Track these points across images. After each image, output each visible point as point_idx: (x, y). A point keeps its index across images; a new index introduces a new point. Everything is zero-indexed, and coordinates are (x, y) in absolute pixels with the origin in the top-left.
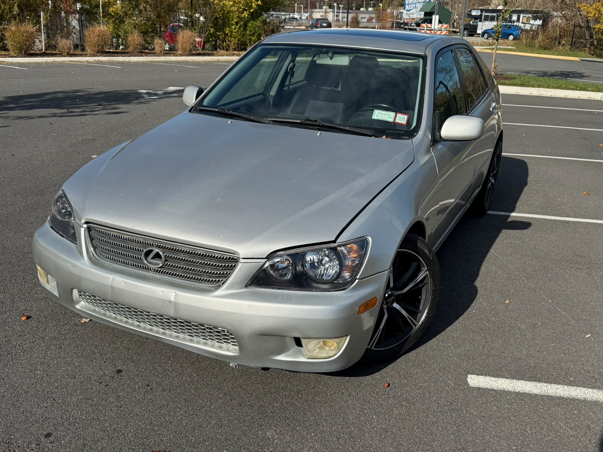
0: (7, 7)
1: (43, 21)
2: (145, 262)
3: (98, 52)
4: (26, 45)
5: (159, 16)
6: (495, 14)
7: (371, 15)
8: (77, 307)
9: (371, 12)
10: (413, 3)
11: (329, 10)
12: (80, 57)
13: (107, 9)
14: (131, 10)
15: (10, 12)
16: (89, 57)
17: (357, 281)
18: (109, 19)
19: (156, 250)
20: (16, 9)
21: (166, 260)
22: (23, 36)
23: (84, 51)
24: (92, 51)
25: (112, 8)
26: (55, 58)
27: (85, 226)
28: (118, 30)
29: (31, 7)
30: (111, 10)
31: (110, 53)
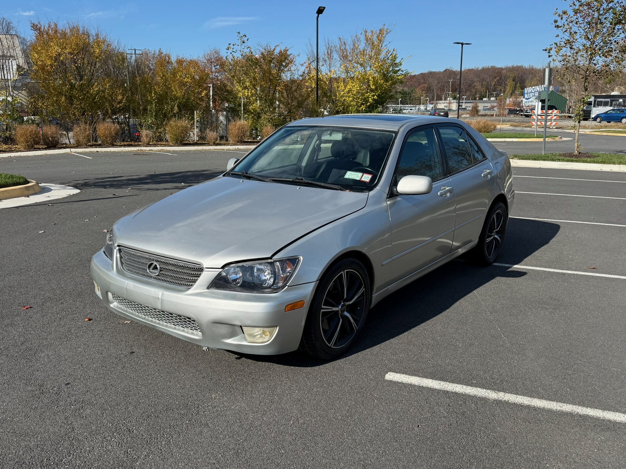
0: (170, 107)
1: (196, 118)
2: (148, 271)
3: (238, 142)
4: (181, 137)
5: (290, 111)
6: (608, 100)
7: (493, 104)
8: (111, 305)
9: (493, 102)
10: (532, 92)
11: (453, 101)
12: (223, 145)
13: (248, 107)
14: (267, 108)
15: (172, 112)
16: (230, 145)
17: (287, 287)
18: (249, 115)
19: (155, 263)
20: (176, 109)
21: (161, 271)
22: (179, 129)
23: (228, 141)
24: (233, 141)
25: (252, 106)
26: (203, 147)
27: (117, 248)
28: (256, 124)
29: (187, 107)
30: (251, 107)
31: (247, 143)
